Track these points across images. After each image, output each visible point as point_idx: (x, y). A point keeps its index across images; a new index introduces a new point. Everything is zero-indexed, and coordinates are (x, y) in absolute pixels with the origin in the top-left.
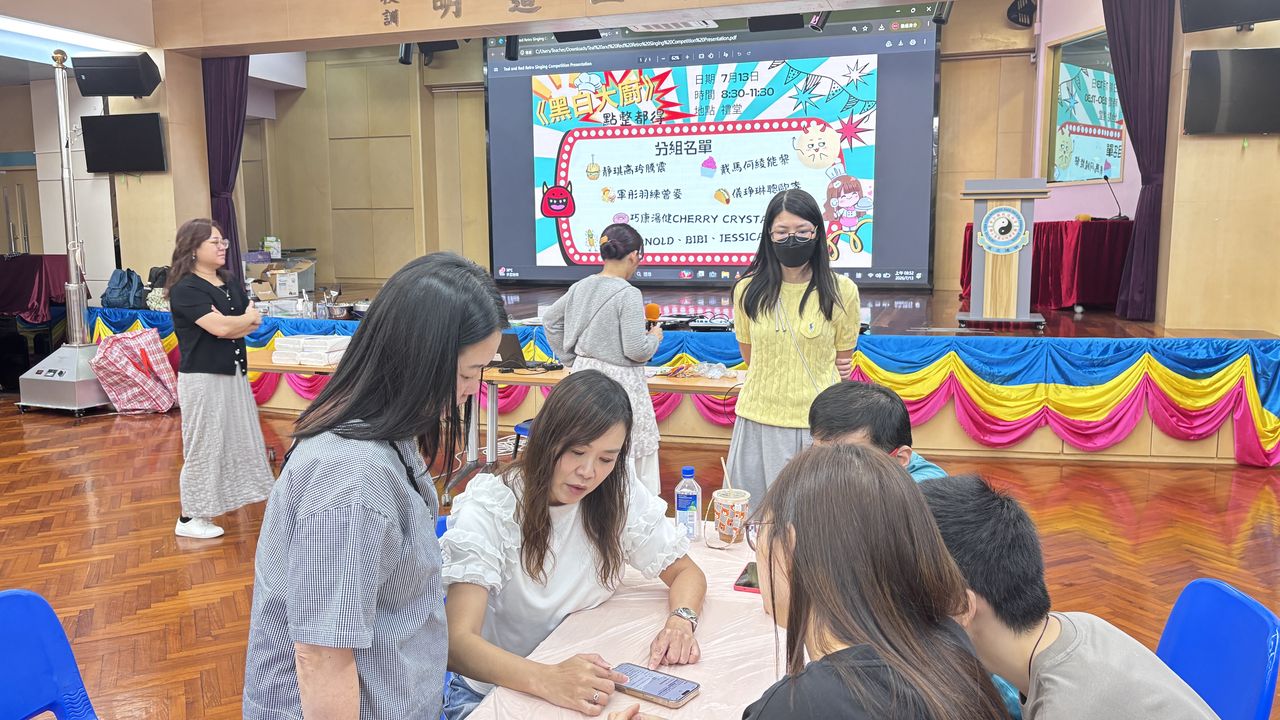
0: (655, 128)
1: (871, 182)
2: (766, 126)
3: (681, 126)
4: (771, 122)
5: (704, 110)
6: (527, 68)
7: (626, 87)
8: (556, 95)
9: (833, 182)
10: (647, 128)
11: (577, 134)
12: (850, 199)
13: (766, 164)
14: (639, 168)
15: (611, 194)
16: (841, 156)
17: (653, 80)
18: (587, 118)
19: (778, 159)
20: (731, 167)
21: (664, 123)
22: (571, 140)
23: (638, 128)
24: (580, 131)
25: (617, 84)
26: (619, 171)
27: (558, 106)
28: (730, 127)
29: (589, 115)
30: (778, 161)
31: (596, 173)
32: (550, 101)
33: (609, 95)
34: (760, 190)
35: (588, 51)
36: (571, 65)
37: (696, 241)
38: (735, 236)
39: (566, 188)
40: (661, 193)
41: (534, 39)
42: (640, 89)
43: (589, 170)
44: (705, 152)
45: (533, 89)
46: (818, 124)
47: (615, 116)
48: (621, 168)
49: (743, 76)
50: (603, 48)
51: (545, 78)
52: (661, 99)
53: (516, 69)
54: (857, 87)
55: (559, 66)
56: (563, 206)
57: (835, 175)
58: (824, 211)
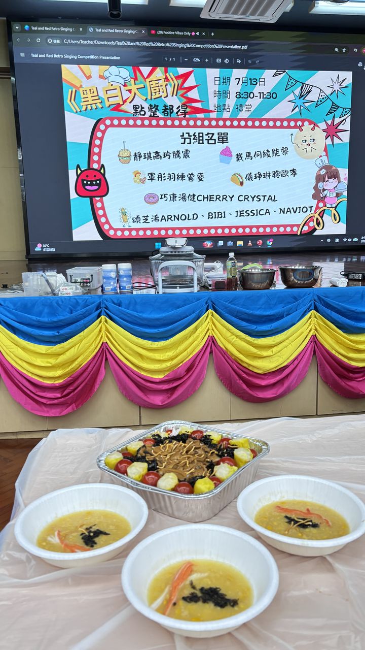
0: (180, 120)
1: (347, 171)
2: (271, 123)
3: (202, 120)
4: (275, 120)
6: (55, 56)
7: (154, 83)
8: (86, 84)
9: (320, 170)
10: (173, 120)
11: (108, 122)
12: (331, 184)
13: (271, 155)
14: (167, 154)
15: (142, 177)
16: (326, 150)
17: (178, 78)
18: (117, 108)
19: (280, 150)
20: (244, 156)
21: (187, 116)
22: (102, 127)
23: (165, 120)
24: (112, 119)
25: (145, 79)
26: (148, 156)
27: (89, 95)
28: (243, 123)
29: (119, 105)
30: (280, 153)
31: (128, 158)
32: (81, 90)
33: (137, 89)
34: (267, 175)
35: (116, 46)
36: (101, 57)
37: (217, 216)
38: (247, 212)
39: (99, 171)
40: (186, 176)
41: (62, 29)
42: (166, 85)
43: (121, 155)
44: (223, 143)
45: (64, 76)
46: (310, 124)
47: (144, 108)
48: (150, 154)
49: (252, 81)
50: (131, 44)
51: (75, 67)
52: (185, 95)
53: (44, 56)
54: (337, 96)
55: (88, 57)
56: (96, 187)
57: (321, 165)
58: (314, 192)
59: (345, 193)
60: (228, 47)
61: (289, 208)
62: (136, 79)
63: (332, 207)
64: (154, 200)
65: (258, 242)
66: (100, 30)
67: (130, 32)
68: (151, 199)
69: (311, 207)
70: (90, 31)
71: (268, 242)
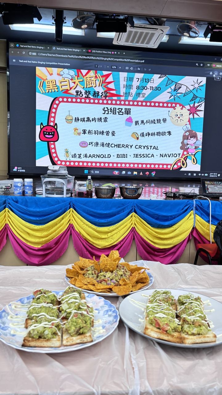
0: (103, 100)
1: (202, 134)
2: (157, 104)
3: (116, 101)
4: (159, 103)
5: (127, 94)
6: (33, 62)
7: (88, 79)
8: (49, 78)
9: (186, 132)
10: (99, 100)
11: (61, 99)
12: (192, 141)
13: (156, 122)
14: (94, 119)
15: (79, 131)
16: (189, 121)
17: (103, 76)
18: (66, 92)
19: (161, 120)
20: (140, 122)
21: (107, 98)
22: (57, 102)
23: (94, 100)
24: (63, 98)
25: (84, 77)
26: (83, 120)
27: (51, 84)
28: (140, 103)
29: (67, 90)
30: (162, 121)
31: (71, 120)
32: (46, 81)
33: (79, 82)
34: (153, 134)
35: (68, 58)
36: (59, 63)
37: (122, 157)
38: (141, 155)
39: (54, 127)
40: (105, 132)
41: (38, 47)
42: (95, 80)
43: (67, 119)
44: (128, 114)
45: (37, 73)
46: (180, 106)
47: (82, 92)
48: (84, 118)
49: (146, 80)
50: (77, 57)
51: (43, 69)
52: (106, 86)
53: (26, 62)
54: (197, 91)
55: (52, 63)
56: (52, 136)
57: (186, 129)
58: (181, 145)
59: (201, 147)
60: (133, 61)
61: (165, 154)
62: (78, 76)
63: (192, 155)
64: (85, 145)
65: (146, 173)
66: (59, 49)
67: (76, 50)
68: (83, 144)
69: (179, 154)
70: (54, 49)
71: (152, 173)
